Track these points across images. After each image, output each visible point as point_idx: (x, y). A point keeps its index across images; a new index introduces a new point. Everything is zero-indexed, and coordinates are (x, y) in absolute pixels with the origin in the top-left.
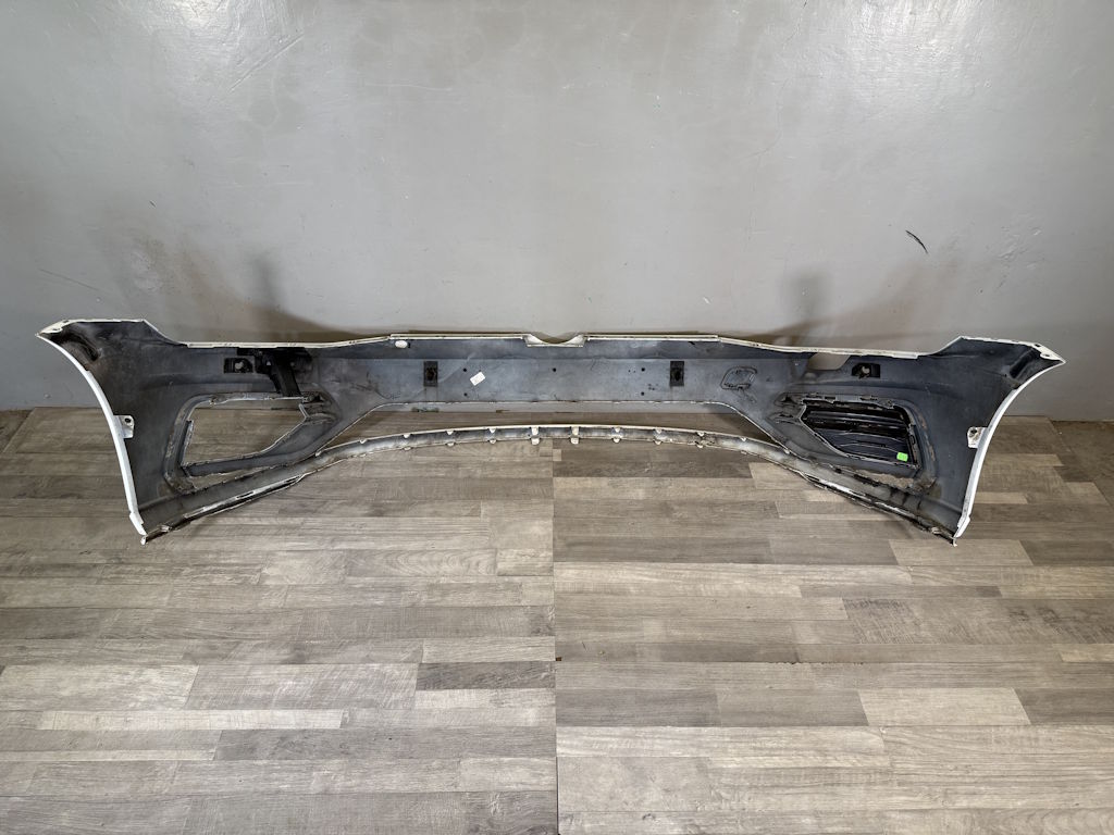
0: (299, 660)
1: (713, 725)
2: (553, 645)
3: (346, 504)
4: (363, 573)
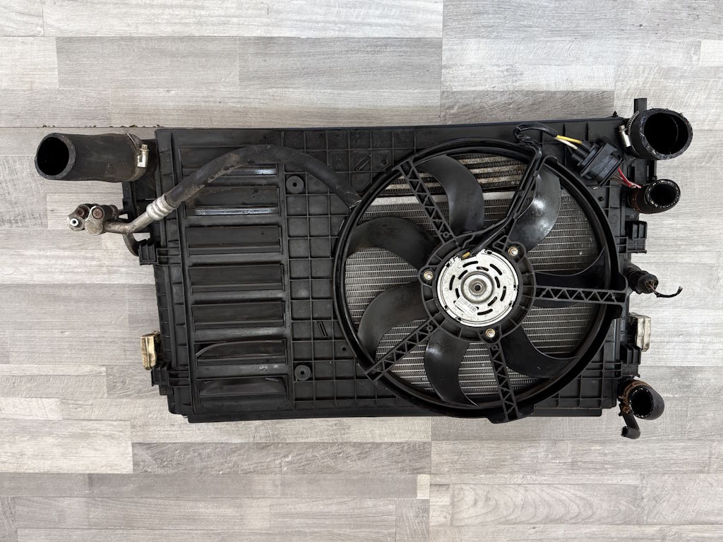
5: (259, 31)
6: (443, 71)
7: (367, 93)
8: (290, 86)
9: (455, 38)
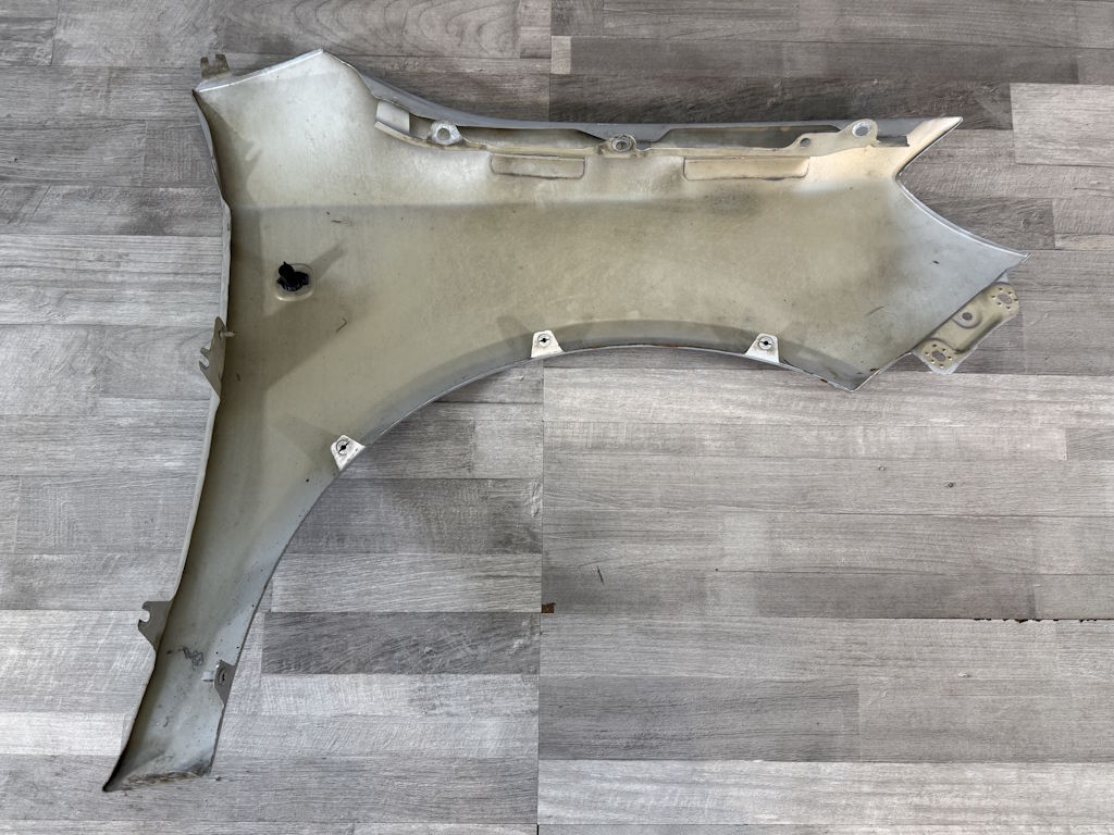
0: (25, 600)
1: (843, 759)
2: (538, 574)
3: (79, 195)
4: (136, 389)
5: (828, 771)
6: (537, 707)
7: (655, 672)
8: (779, 684)
9: (518, 760)
